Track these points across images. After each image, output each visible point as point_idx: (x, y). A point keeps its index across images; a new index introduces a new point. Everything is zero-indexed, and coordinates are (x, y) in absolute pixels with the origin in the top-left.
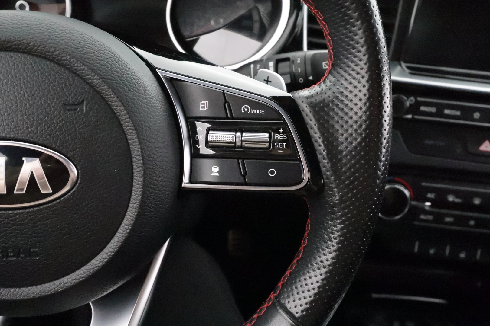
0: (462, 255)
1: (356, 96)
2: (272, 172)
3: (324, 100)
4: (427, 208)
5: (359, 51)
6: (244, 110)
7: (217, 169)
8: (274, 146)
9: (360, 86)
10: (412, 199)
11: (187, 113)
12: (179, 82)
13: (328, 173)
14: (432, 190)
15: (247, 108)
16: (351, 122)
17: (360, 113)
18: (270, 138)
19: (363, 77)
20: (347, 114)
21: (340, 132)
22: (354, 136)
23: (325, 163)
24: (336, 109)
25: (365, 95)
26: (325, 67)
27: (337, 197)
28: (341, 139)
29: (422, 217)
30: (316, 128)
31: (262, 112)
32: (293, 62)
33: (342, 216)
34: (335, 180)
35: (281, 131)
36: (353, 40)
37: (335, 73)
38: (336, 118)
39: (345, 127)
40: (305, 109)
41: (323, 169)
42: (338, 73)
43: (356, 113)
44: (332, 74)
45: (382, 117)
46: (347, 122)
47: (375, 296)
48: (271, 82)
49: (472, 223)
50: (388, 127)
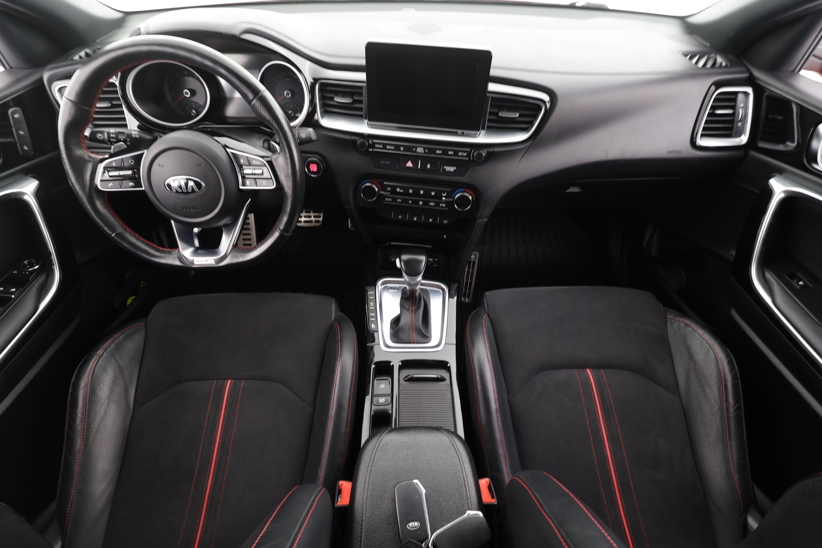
0: (415, 219)
4: (388, 195)
10: (378, 191)
14: (389, 186)
29: (386, 199)
49: (410, 202)
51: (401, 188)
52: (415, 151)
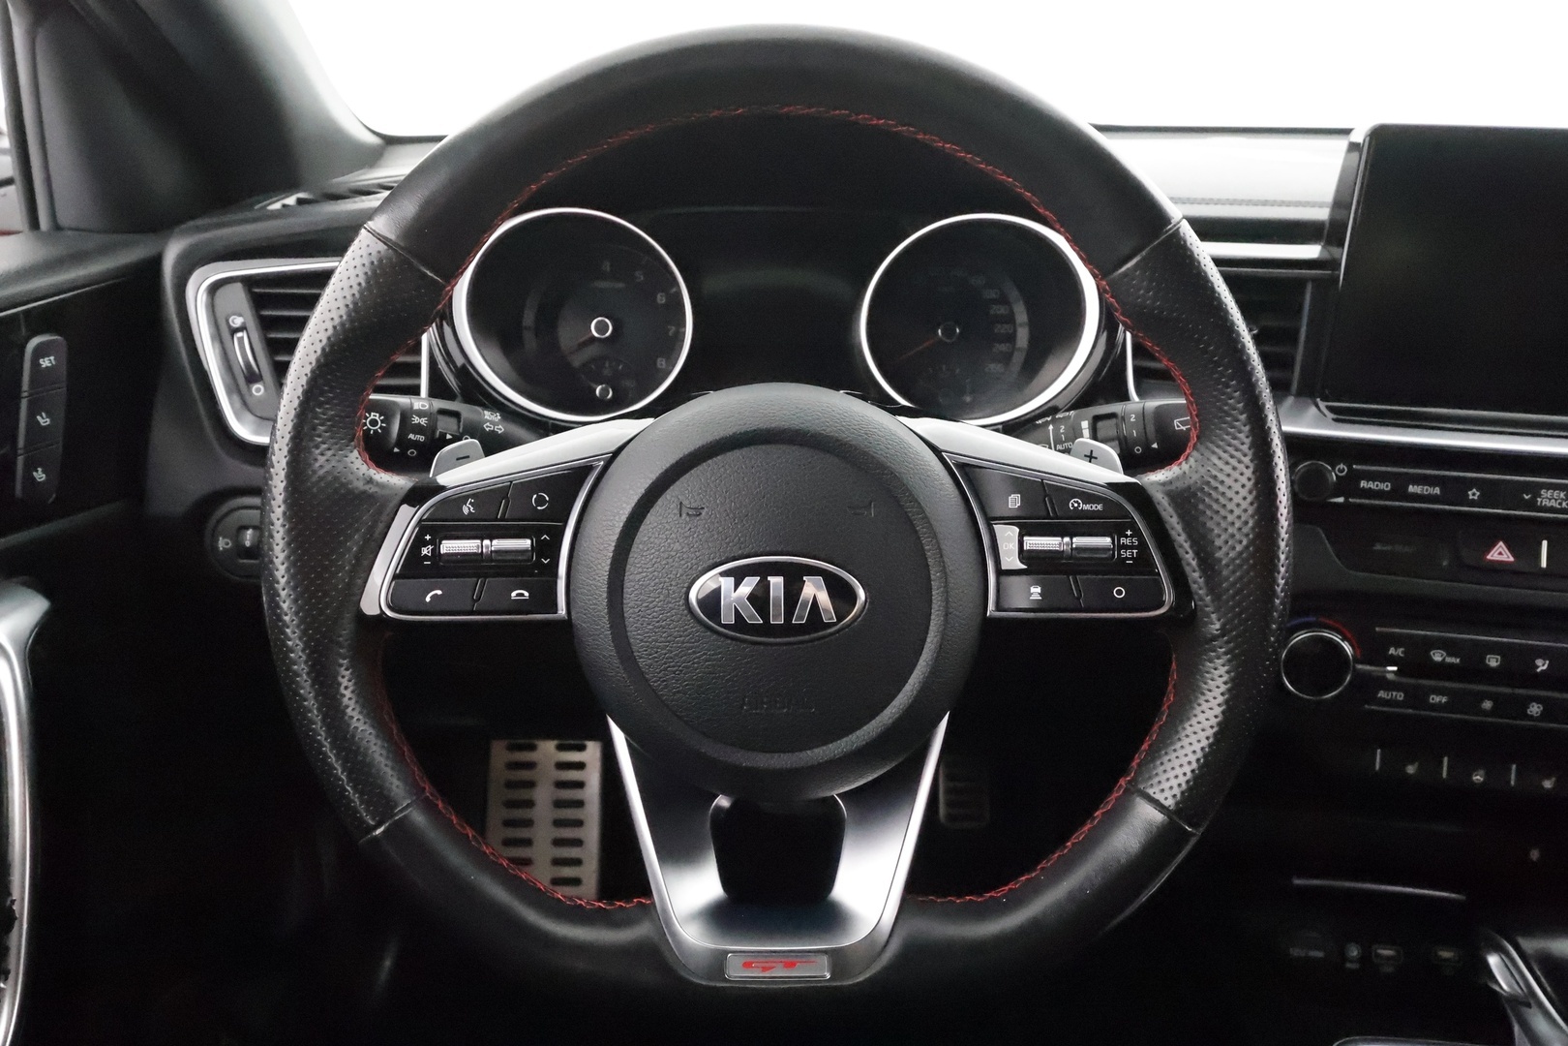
0: (1478, 778)
1: (1236, 481)
2: (1119, 593)
3: (1189, 488)
4: (1390, 677)
5: (1240, 432)
6: (1073, 506)
7: (1039, 590)
8: (1119, 554)
9: (1241, 467)
10: (1356, 660)
11: (988, 510)
12: (978, 470)
13: (1201, 592)
14: (1397, 641)
15: (1077, 502)
16: (1230, 518)
17: (1245, 505)
18: (1113, 543)
19: (1245, 455)
20: (1224, 506)
21: (1216, 531)
22: (1238, 537)
23: (1195, 576)
24: (1207, 500)
25: (1249, 479)
26: (1178, 426)
27: (1218, 626)
28: (1218, 542)
29: (1382, 694)
30: (1179, 528)
31: (1099, 507)
32: (1123, 418)
33: (1226, 653)
34: (1213, 601)
35: (1129, 533)
36: (1227, 404)
37: (1202, 448)
38: (1208, 513)
39: (1223, 525)
40: (1163, 501)
41: (1194, 587)
42: (1207, 448)
43: (1238, 505)
44: (1198, 450)
45: (1277, 508)
46: (1225, 518)
47: (1297, 882)
48: (1096, 458)
49: (1487, 705)
50: (1287, 523)
51: (1449, 647)
52: (1531, 505)
